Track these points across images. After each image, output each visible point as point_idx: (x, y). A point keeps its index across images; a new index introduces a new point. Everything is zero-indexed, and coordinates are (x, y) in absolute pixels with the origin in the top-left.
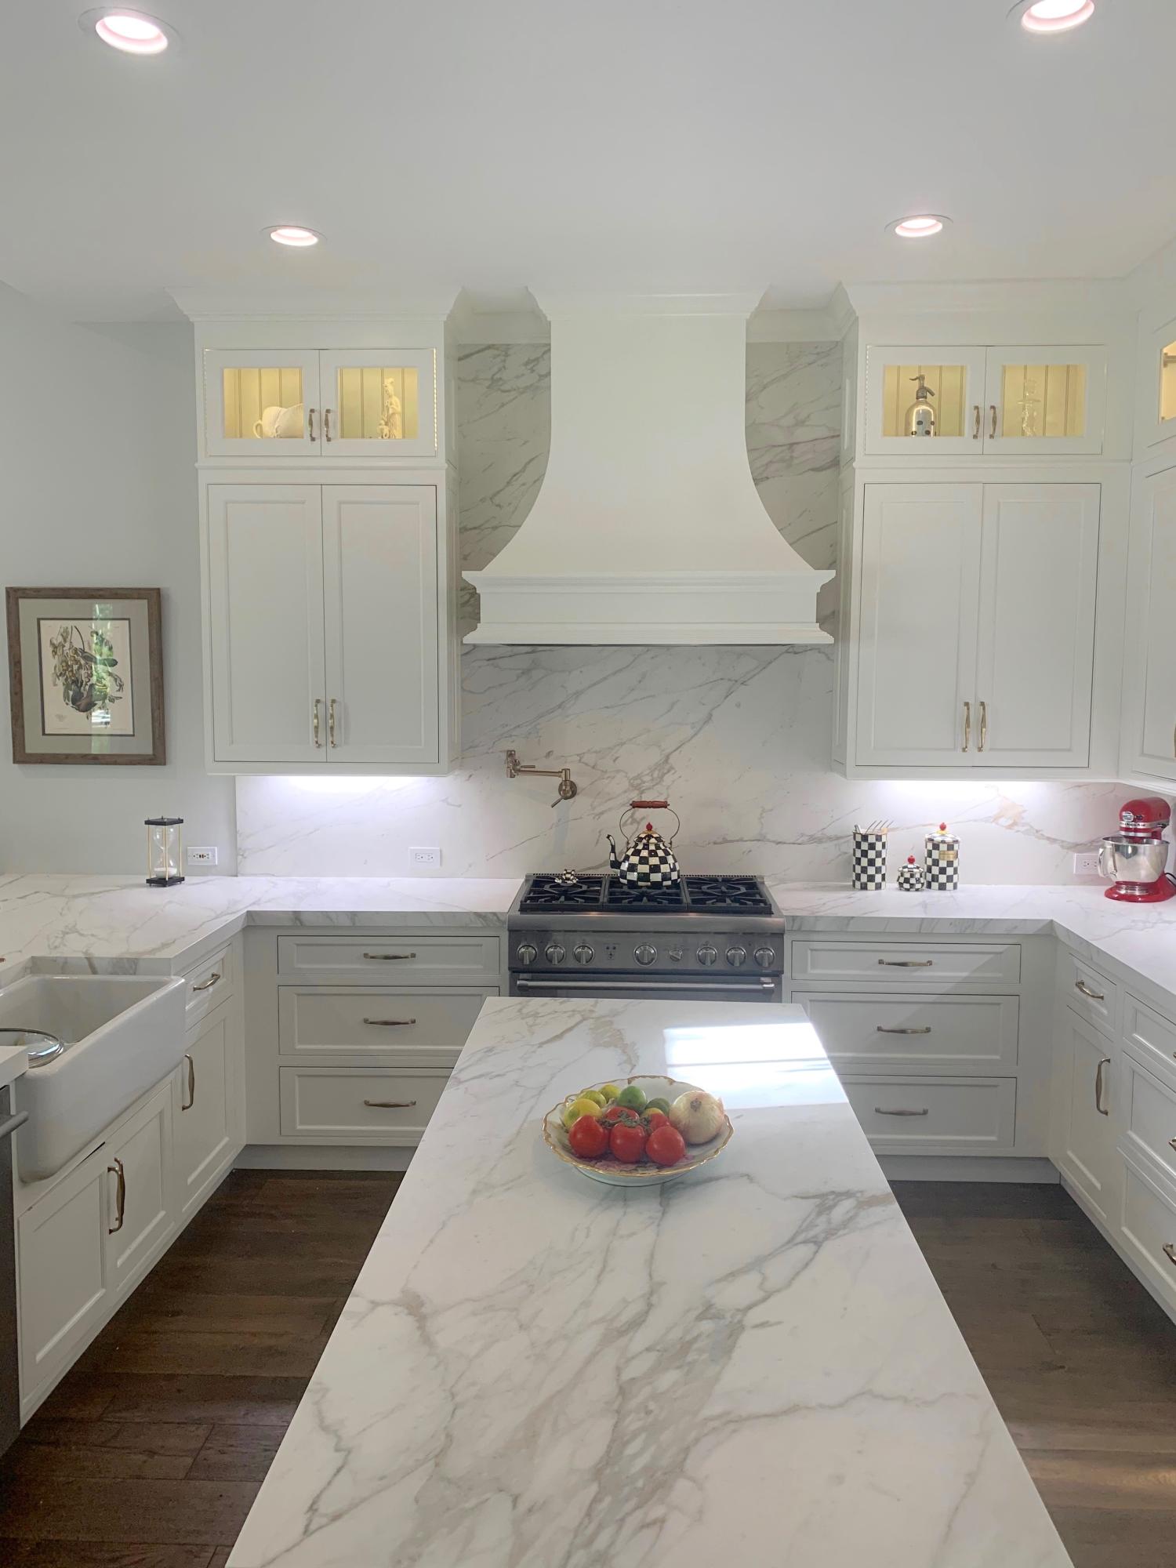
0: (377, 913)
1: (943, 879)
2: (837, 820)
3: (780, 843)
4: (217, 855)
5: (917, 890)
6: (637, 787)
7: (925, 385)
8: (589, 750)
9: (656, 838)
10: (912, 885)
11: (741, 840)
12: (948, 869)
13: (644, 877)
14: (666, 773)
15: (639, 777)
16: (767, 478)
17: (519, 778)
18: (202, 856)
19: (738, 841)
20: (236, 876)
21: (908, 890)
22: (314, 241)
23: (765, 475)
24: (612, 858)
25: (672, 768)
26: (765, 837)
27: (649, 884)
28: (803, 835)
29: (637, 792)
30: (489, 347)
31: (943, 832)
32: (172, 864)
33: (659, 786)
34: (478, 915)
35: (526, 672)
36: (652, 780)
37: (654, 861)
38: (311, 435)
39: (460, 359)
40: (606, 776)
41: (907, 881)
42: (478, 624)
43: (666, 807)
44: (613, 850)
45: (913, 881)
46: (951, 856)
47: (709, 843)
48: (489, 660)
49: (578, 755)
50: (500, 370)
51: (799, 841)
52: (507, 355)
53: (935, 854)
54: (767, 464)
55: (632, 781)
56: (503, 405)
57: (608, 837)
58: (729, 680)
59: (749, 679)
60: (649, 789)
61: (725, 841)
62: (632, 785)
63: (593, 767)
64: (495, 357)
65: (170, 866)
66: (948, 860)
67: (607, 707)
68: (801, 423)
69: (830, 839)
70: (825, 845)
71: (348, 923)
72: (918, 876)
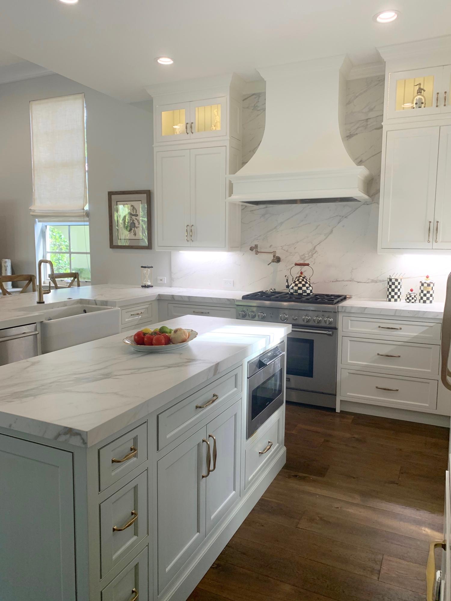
0: (196, 297)
1: (425, 298)
2: (384, 273)
3: (359, 282)
4: (166, 280)
5: (413, 302)
6: (302, 259)
7: (421, 87)
8: (285, 245)
9: (303, 277)
10: (410, 300)
11: (343, 281)
12: (427, 294)
13: (296, 291)
14: (314, 254)
15: (304, 255)
16: (357, 134)
17: (259, 254)
18: (161, 280)
19: (342, 281)
20: (171, 287)
21: (408, 302)
22: (171, 62)
23: (356, 133)
24: (287, 284)
25: (316, 251)
26: (353, 280)
27: (297, 294)
28: (369, 279)
29: (303, 261)
30: (253, 95)
31: (427, 279)
32: (149, 281)
33: (311, 259)
34: (228, 300)
35: (263, 215)
36: (309, 256)
37: (300, 285)
38: (187, 132)
39: (243, 100)
40: (291, 255)
41: (408, 298)
42: (232, 195)
43: (308, 266)
44: (287, 281)
45: (410, 298)
46: (429, 289)
47: (330, 282)
48: (251, 211)
49: (281, 247)
50: (257, 102)
51: (367, 282)
52: (259, 97)
53: (422, 288)
54: (357, 128)
55: (301, 257)
56: (258, 115)
57: (286, 276)
58: (340, 216)
59: (348, 216)
60: (307, 260)
61: (337, 281)
62: (301, 258)
63: (287, 251)
64: (255, 98)
65: (148, 282)
66: (428, 290)
67: (292, 228)
68: (371, 110)
69: (381, 281)
70: (378, 284)
71: (187, 300)
72: (413, 297)
